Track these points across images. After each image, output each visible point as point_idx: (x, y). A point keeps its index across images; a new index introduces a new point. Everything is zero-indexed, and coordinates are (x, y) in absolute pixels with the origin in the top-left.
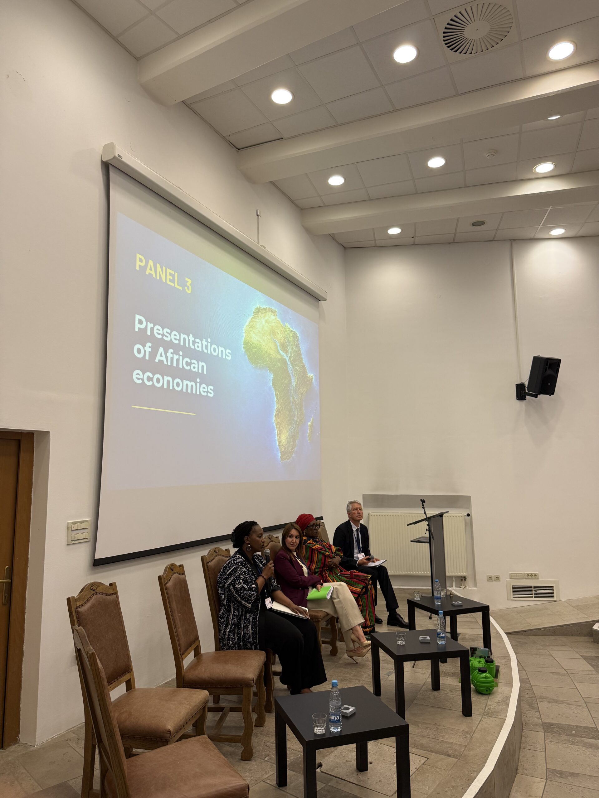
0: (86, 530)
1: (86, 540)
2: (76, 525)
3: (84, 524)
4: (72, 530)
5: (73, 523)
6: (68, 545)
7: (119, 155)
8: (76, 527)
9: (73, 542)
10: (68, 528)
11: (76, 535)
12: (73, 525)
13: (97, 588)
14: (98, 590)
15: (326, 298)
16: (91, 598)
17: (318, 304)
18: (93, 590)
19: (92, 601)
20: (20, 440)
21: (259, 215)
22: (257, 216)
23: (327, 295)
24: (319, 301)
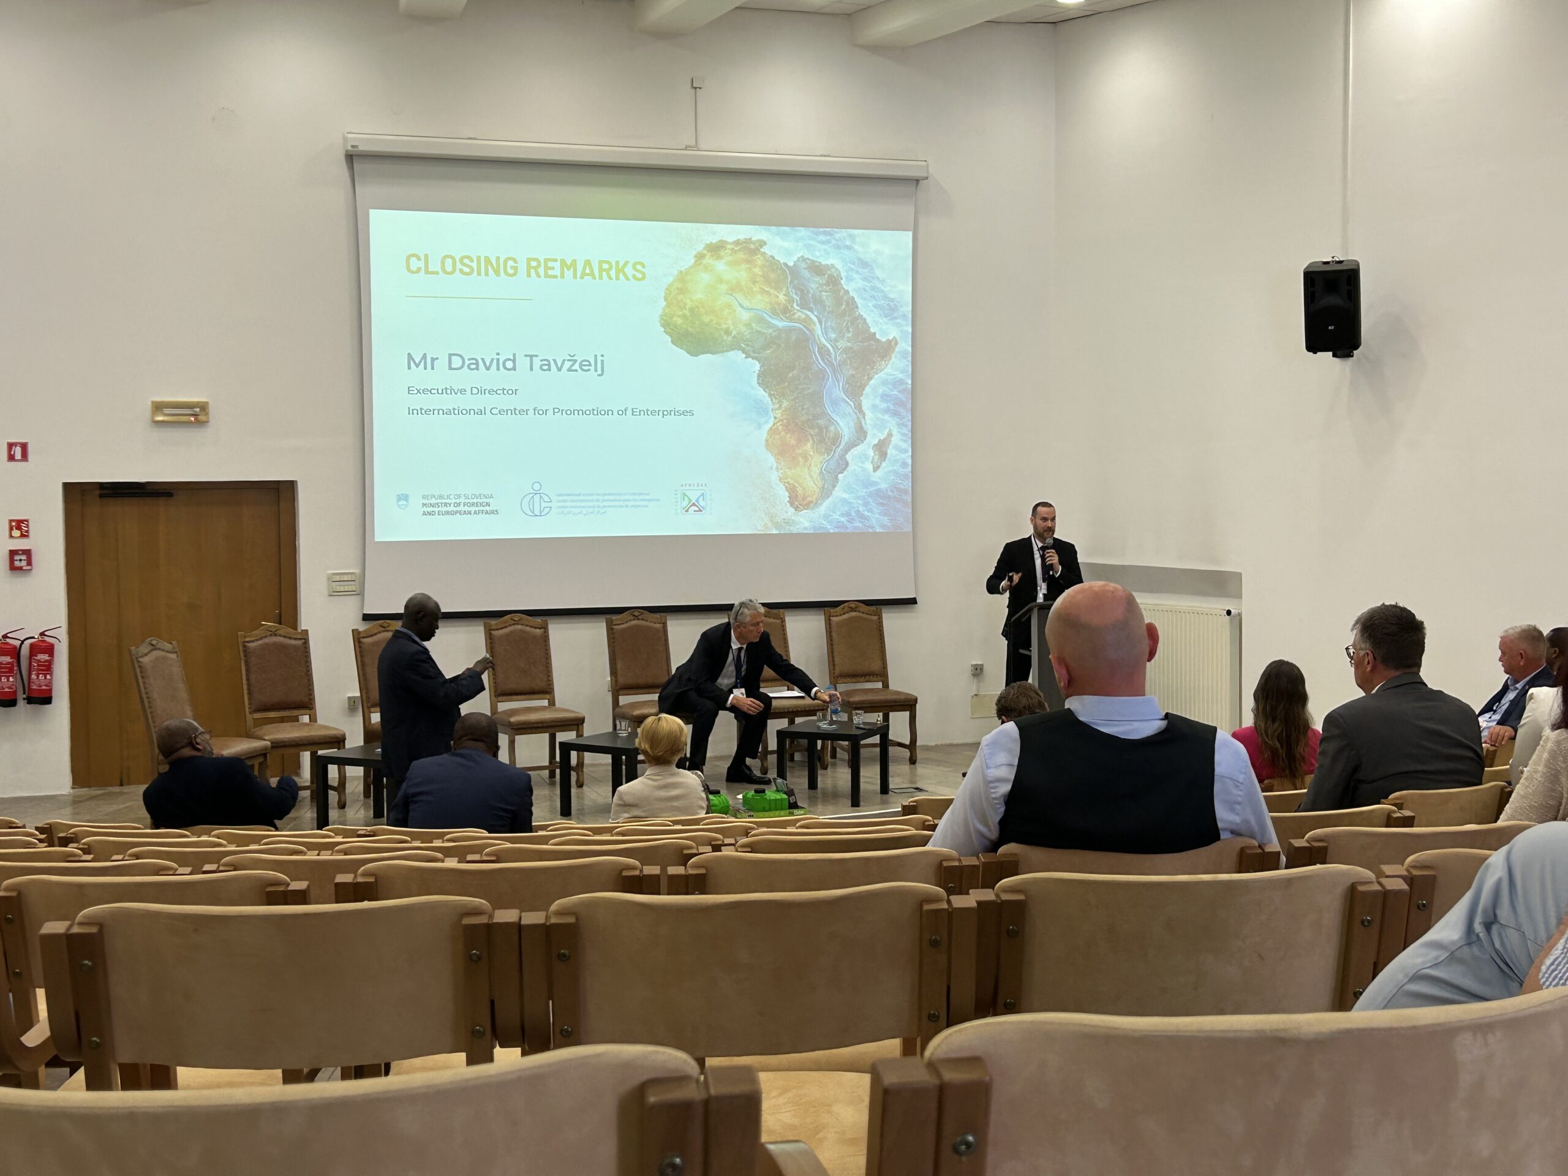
0: (353, 583)
1: (355, 593)
2: (338, 576)
3: (350, 576)
4: (333, 582)
5: (333, 574)
6: (330, 595)
7: (353, 146)
8: (338, 578)
9: (335, 594)
10: (328, 579)
11: (338, 587)
12: (334, 576)
13: (276, 630)
14: (277, 632)
15: (925, 175)
16: (266, 637)
17: (916, 187)
18: (271, 631)
19: (267, 640)
20: (278, 489)
21: (696, 88)
22: (693, 90)
23: (928, 165)
24: (917, 181)
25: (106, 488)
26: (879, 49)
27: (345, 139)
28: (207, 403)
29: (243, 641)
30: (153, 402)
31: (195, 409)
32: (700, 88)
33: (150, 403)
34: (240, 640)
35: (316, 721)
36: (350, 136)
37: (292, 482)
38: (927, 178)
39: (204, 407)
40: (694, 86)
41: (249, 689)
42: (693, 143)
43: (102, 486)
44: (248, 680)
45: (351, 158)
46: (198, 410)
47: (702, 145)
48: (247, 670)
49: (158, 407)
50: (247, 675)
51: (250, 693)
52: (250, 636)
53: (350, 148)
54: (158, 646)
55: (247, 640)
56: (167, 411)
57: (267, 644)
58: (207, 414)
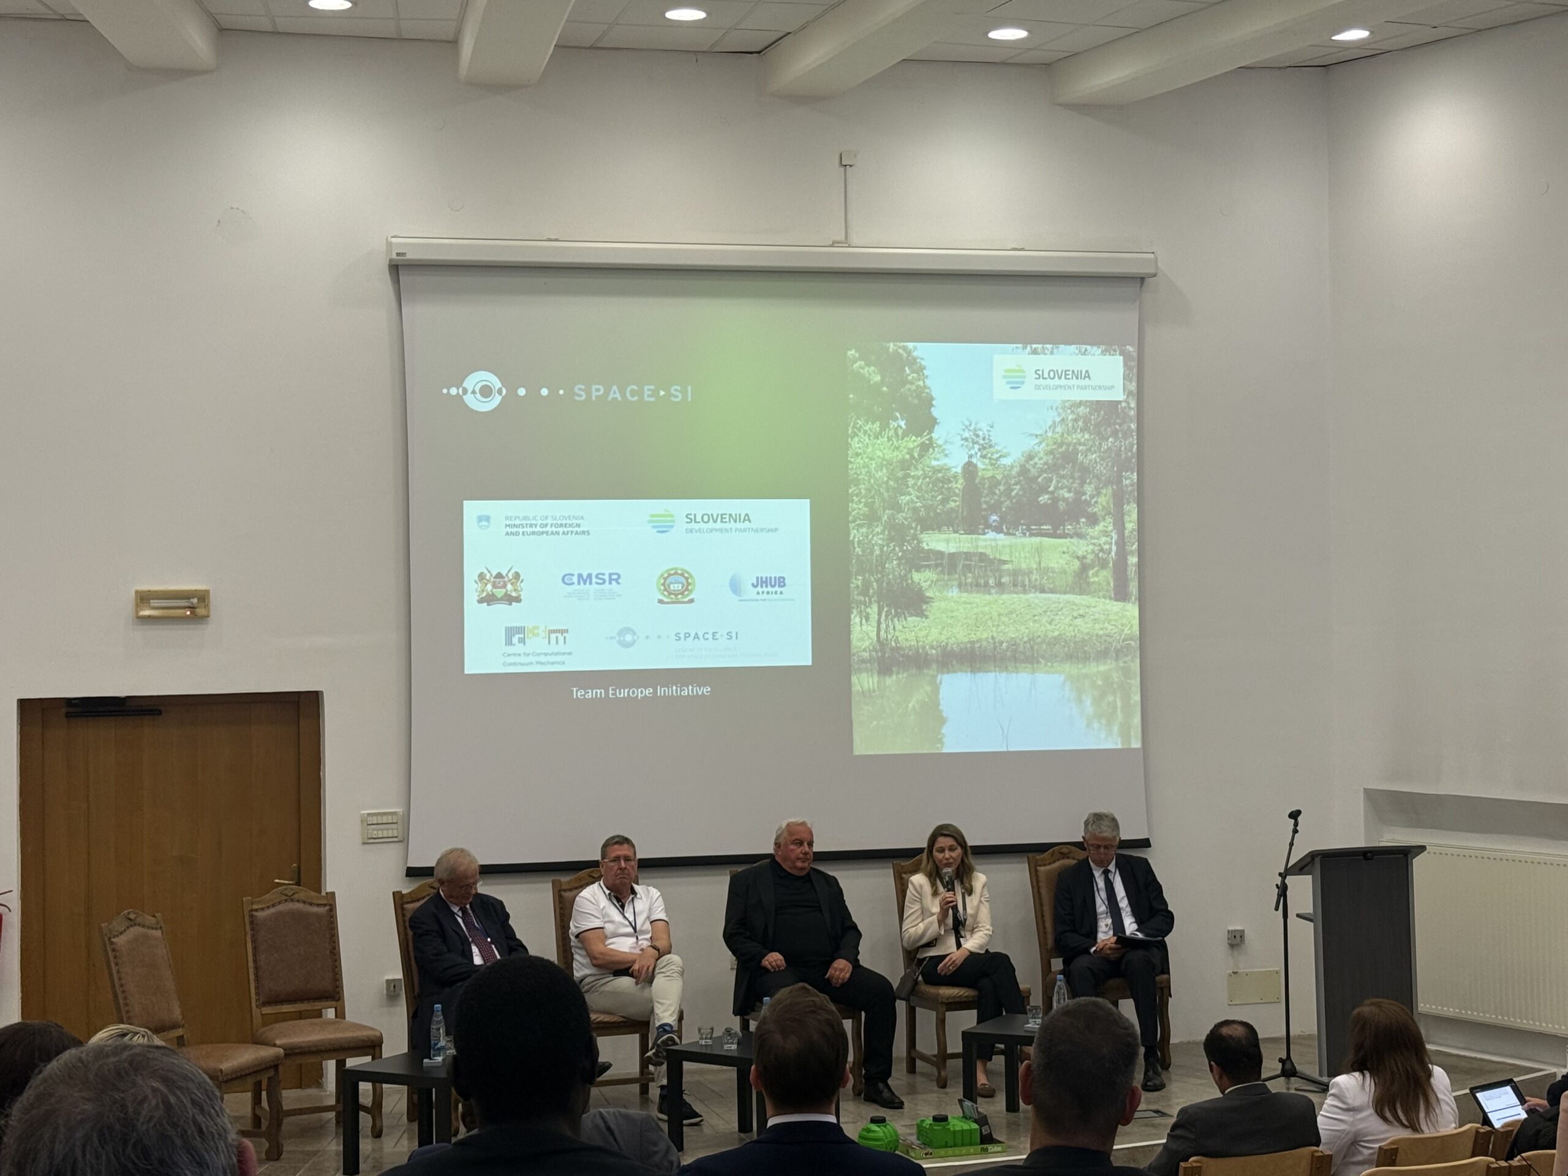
0: (394, 826)
1: (396, 839)
2: (375, 818)
3: (390, 817)
4: (368, 825)
5: (369, 814)
6: (364, 843)
7: (398, 254)
8: (375, 820)
9: (372, 841)
10: (362, 821)
11: (375, 832)
12: (369, 818)
13: (294, 894)
14: (296, 896)
15: (1153, 271)
16: (280, 903)
17: (1141, 287)
18: (287, 895)
19: (281, 908)
20: (298, 703)
21: (846, 166)
22: (842, 169)
23: (1156, 260)
24: (1142, 279)
25: (75, 706)
26: (1089, 108)
27: (389, 245)
28: (207, 592)
29: (249, 909)
30: (137, 592)
31: (192, 600)
32: (851, 166)
33: (133, 593)
34: (246, 910)
35: (344, 1018)
36: (394, 240)
37: (317, 693)
38: (1155, 275)
39: (203, 597)
40: (844, 163)
41: (256, 975)
42: (843, 238)
43: (69, 702)
44: (255, 961)
45: (395, 268)
46: (195, 601)
47: (854, 239)
48: (255, 949)
49: (143, 598)
50: (255, 955)
51: (257, 979)
52: (259, 902)
53: (394, 256)
54: (139, 920)
55: (255, 907)
56: (154, 603)
57: (280, 912)
58: (207, 606)
